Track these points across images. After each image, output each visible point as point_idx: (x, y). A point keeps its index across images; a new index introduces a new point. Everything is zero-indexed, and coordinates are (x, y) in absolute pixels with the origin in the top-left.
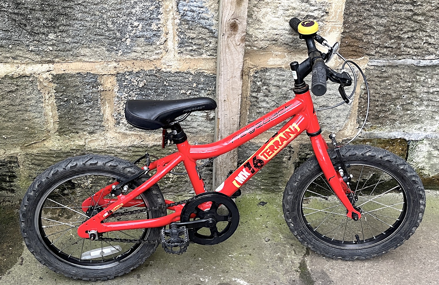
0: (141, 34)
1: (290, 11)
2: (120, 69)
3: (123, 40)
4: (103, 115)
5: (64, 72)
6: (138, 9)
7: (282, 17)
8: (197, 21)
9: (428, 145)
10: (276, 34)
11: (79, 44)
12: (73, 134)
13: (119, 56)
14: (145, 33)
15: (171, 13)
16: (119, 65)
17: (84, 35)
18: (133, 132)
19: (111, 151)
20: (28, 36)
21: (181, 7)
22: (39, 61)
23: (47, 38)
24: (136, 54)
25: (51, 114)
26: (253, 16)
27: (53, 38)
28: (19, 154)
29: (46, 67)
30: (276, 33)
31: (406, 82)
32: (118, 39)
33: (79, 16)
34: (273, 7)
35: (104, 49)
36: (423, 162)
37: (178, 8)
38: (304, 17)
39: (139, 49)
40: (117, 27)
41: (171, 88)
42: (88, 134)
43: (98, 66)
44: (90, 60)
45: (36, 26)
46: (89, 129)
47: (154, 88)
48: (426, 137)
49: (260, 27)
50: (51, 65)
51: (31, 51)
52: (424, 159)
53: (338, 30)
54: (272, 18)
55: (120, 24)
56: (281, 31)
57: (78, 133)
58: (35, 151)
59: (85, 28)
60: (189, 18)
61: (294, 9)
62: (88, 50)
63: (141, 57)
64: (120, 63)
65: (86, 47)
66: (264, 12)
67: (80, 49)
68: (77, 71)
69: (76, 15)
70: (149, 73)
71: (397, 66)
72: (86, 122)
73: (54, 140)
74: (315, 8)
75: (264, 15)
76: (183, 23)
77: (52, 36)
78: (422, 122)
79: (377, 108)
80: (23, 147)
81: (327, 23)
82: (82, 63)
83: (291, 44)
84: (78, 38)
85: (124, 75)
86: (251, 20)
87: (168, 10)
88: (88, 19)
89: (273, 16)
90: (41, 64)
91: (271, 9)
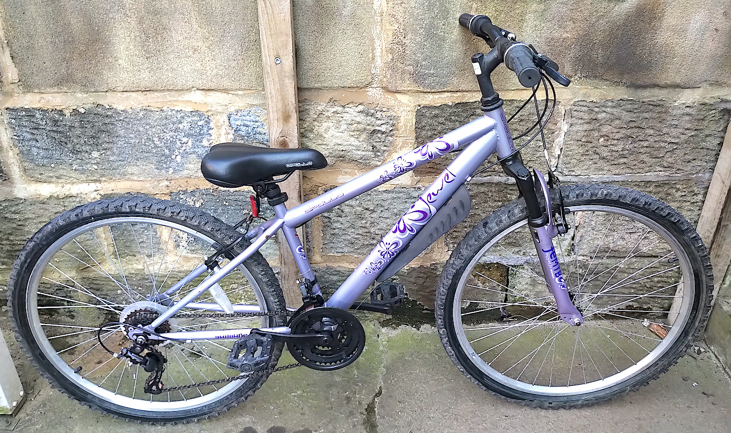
0: (192, 150)
1: (354, 126)
2: (173, 188)
3: (173, 157)
4: (160, 236)
5: (112, 192)
6: (185, 124)
7: (345, 131)
8: (252, 137)
9: (530, 271)
10: (342, 151)
11: (125, 162)
12: (130, 257)
13: (170, 174)
14: (197, 150)
15: (224, 128)
16: (171, 184)
17: (130, 152)
18: (195, 256)
19: (173, 276)
20: (71, 155)
21: (233, 122)
22: (84, 180)
23: (90, 156)
24: (189, 172)
25: (104, 236)
26: (314, 131)
27: (97, 156)
28: (75, 278)
29: (93, 186)
30: (342, 149)
31: (495, 201)
32: (167, 157)
33: (122, 133)
34: (335, 121)
35: (153, 167)
36: (526, 289)
37: (230, 123)
38: (371, 132)
39: (191, 166)
40: (164, 143)
41: (232, 208)
42: (146, 257)
43: (149, 185)
44: (139, 179)
45: (77, 144)
46: (147, 252)
47: (213, 208)
48: (527, 262)
49: (324, 143)
50: (98, 184)
51: (75, 170)
52: (527, 286)
53: (411, 146)
54: (335, 133)
55: (167, 140)
56: (346, 147)
57: (135, 256)
58: (92, 275)
59: (129, 145)
60: (243, 134)
61: (359, 123)
62: (135, 168)
63: (195, 175)
64: (173, 182)
65: (134, 165)
66: (325, 127)
67: (127, 167)
68: (127, 191)
69: (118, 131)
70: (206, 192)
71: (483, 184)
72: (142, 245)
73: (111, 263)
74: (382, 122)
75: (327, 130)
76: (238, 138)
77: (95, 154)
78: (520, 245)
79: (465, 230)
80: (78, 271)
81: (397, 138)
82: (130, 182)
83: (361, 161)
84: (123, 156)
85: (178, 193)
86: (312, 135)
87: (219, 125)
88: (132, 136)
89: (337, 130)
90: (87, 184)
91: (333, 124)
